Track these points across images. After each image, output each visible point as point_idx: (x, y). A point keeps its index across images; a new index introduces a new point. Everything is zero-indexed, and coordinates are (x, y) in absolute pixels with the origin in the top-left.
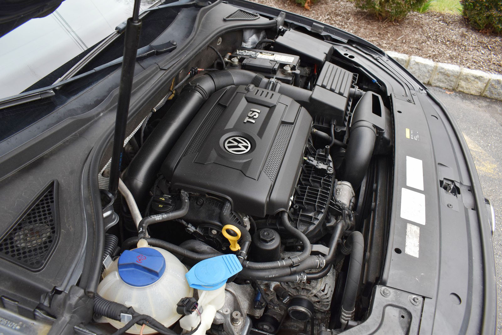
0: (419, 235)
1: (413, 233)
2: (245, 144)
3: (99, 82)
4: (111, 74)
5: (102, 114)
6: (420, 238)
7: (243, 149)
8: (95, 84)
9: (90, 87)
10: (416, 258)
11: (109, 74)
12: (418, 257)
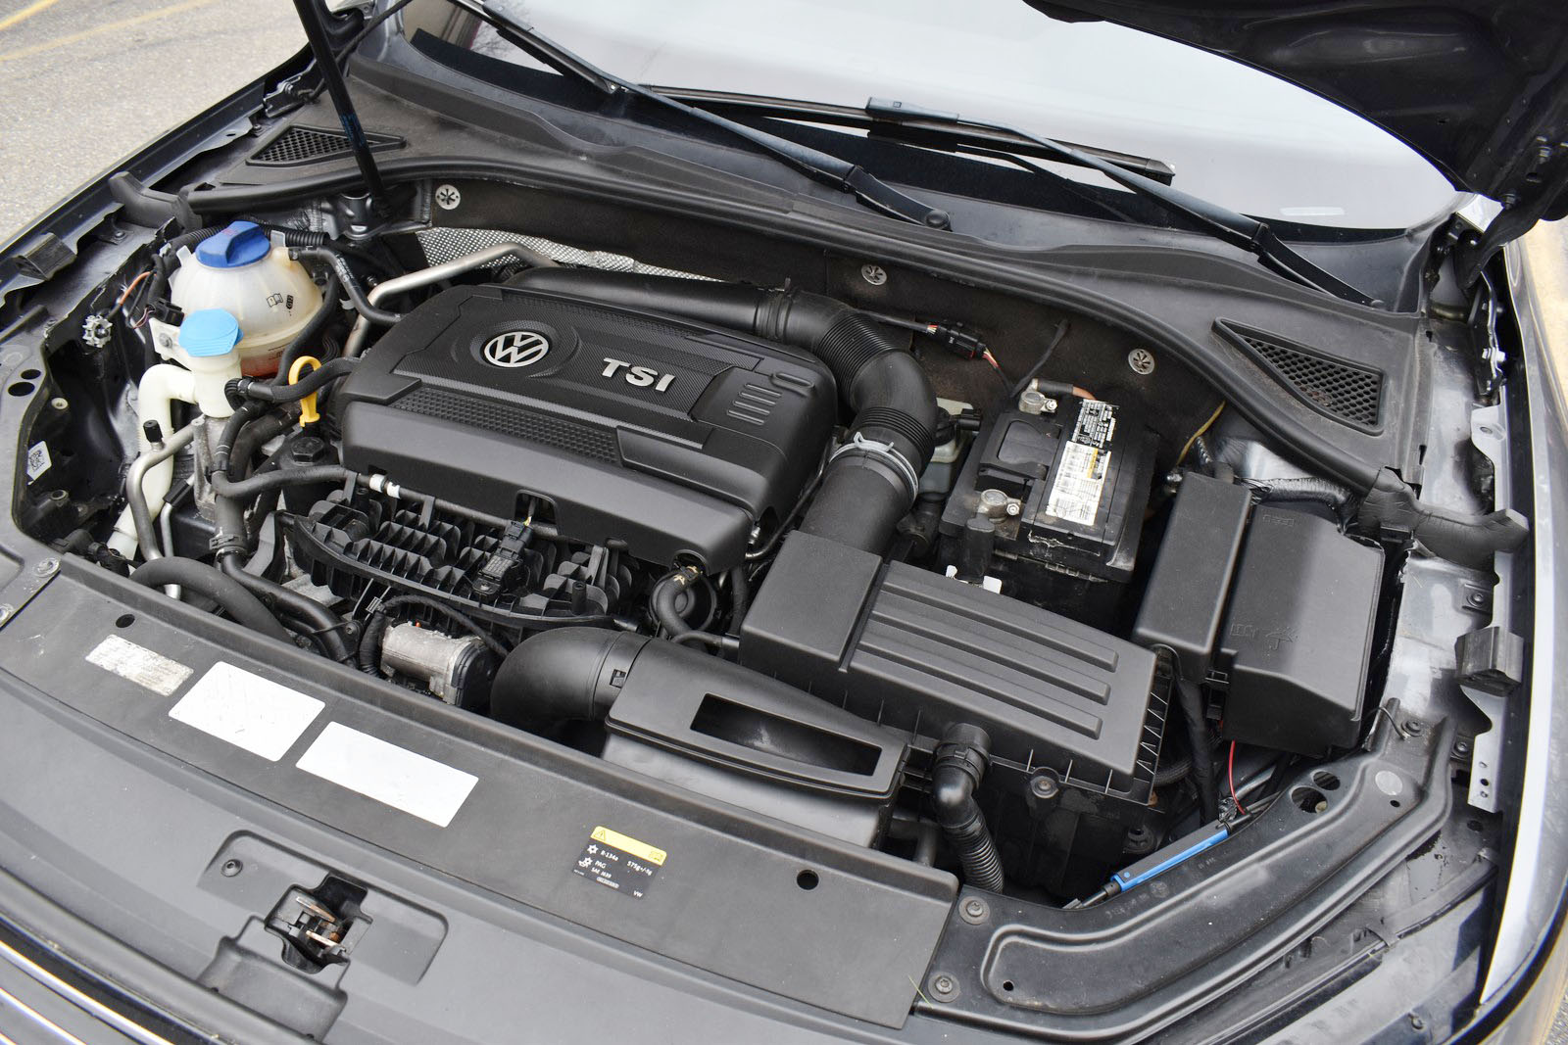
0: (144, 684)
1: (158, 674)
2: (515, 357)
3: (695, 140)
4: (734, 149)
5: (584, 158)
6: (138, 686)
7: (500, 354)
8: (685, 138)
9: (670, 134)
10: (87, 655)
11: (731, 146)
12: (87, 658)
